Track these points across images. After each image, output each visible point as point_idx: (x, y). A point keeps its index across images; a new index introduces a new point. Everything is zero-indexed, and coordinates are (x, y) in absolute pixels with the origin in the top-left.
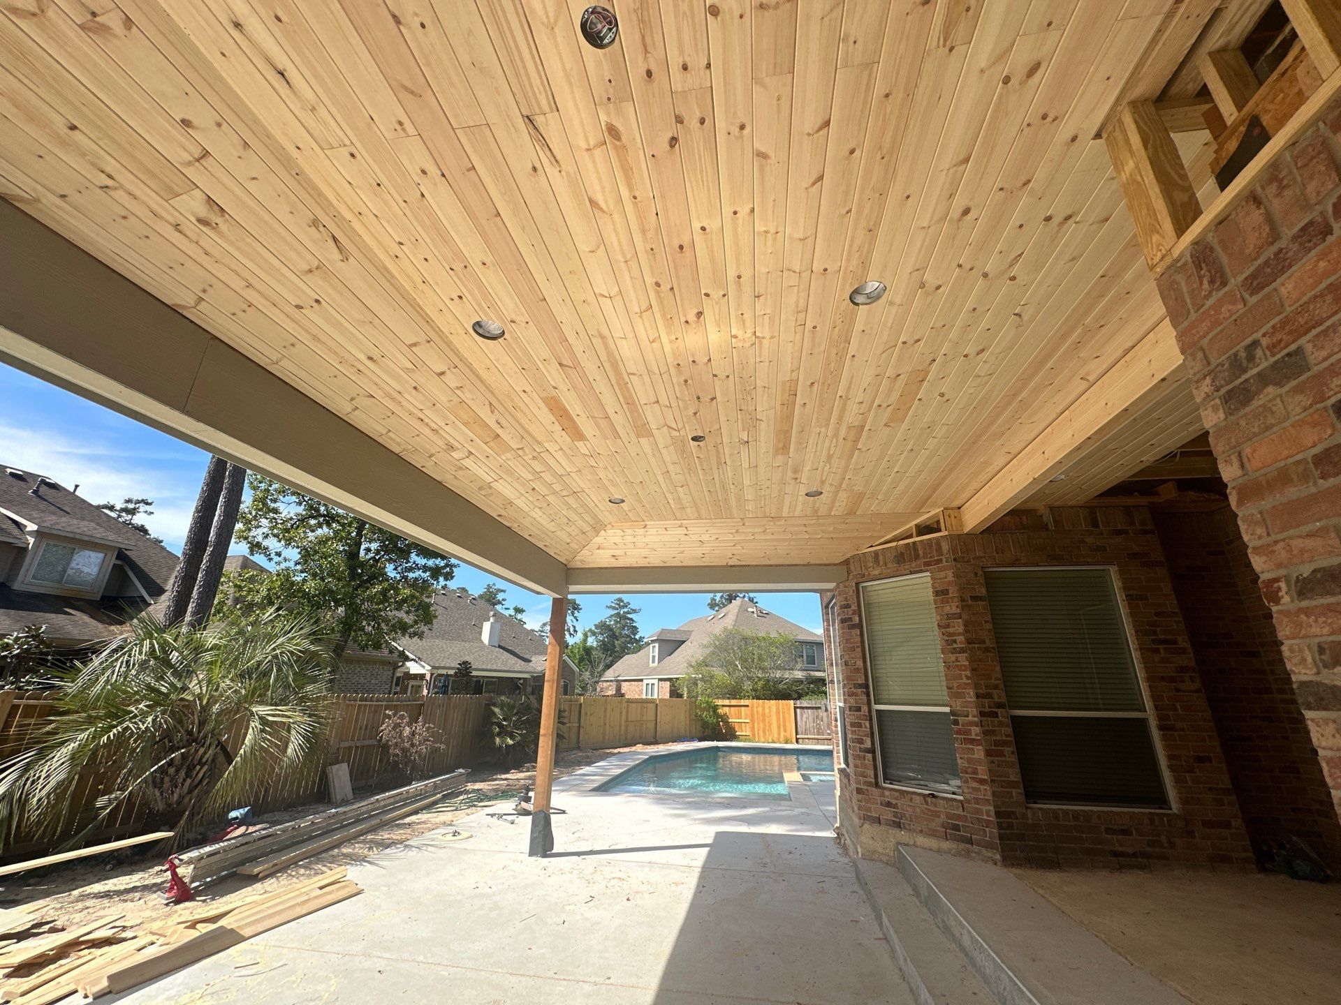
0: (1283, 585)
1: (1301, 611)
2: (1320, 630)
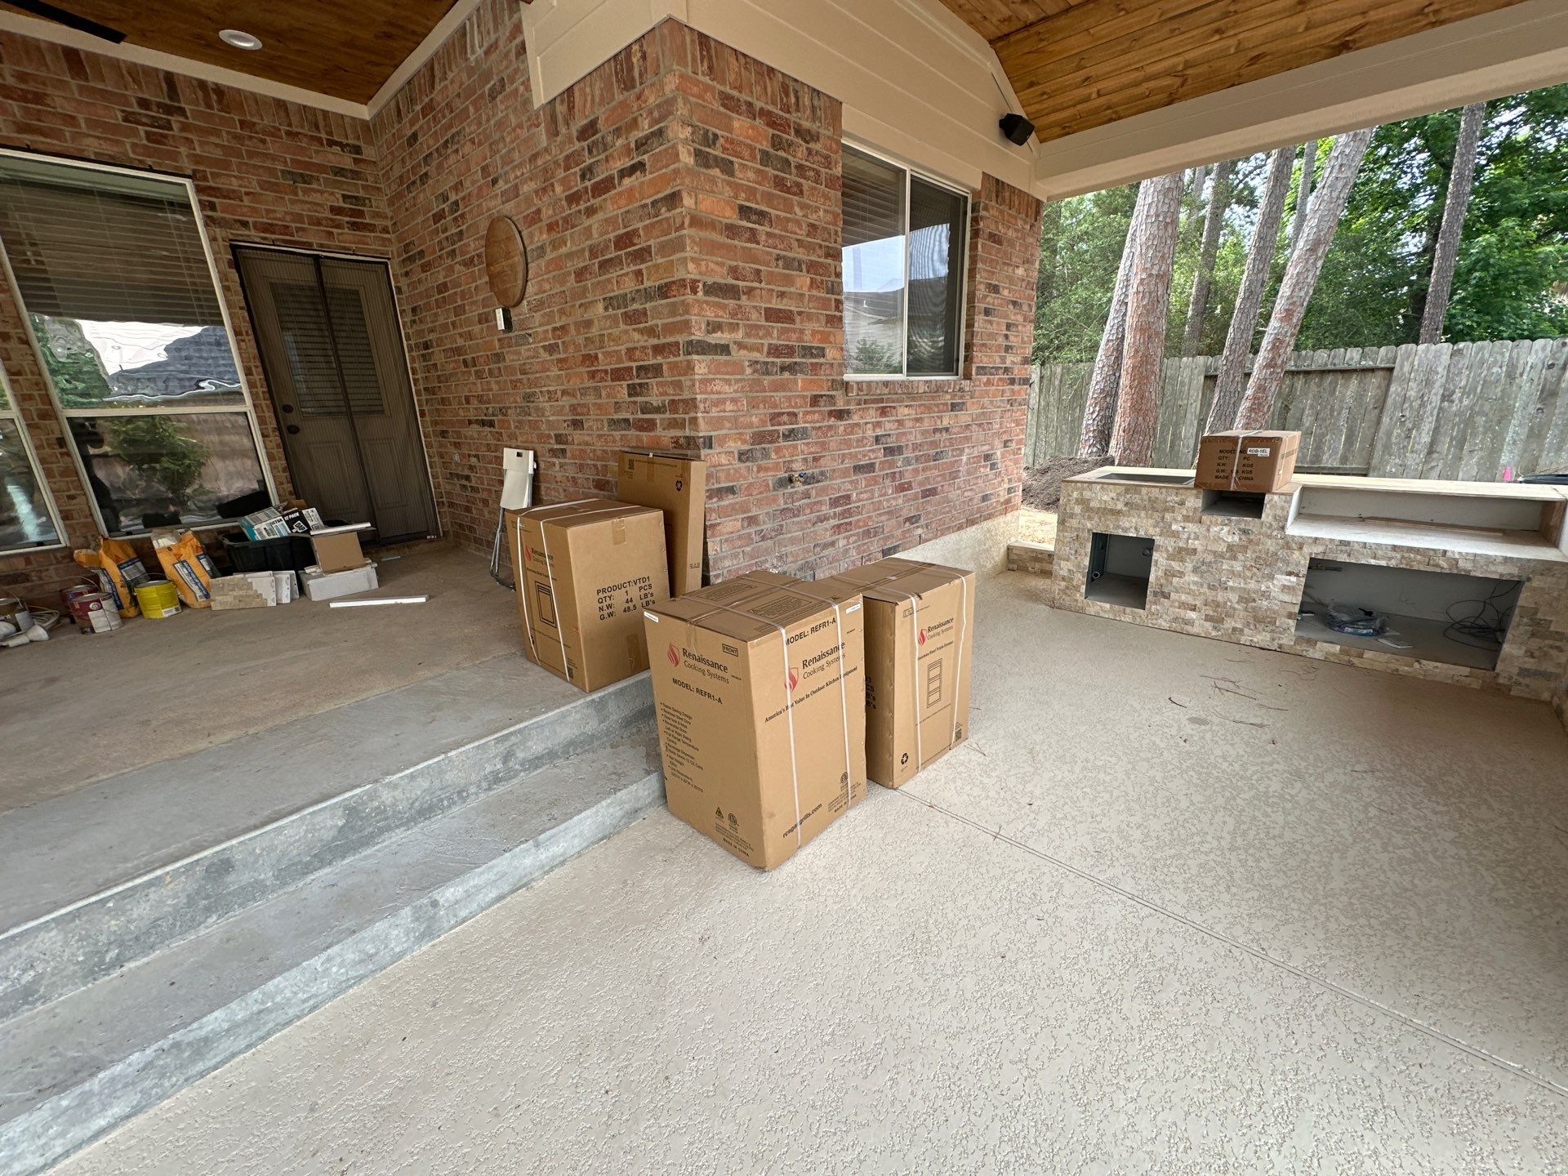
0: (701, 285)
1: (707, 303)
2: (710, 314)
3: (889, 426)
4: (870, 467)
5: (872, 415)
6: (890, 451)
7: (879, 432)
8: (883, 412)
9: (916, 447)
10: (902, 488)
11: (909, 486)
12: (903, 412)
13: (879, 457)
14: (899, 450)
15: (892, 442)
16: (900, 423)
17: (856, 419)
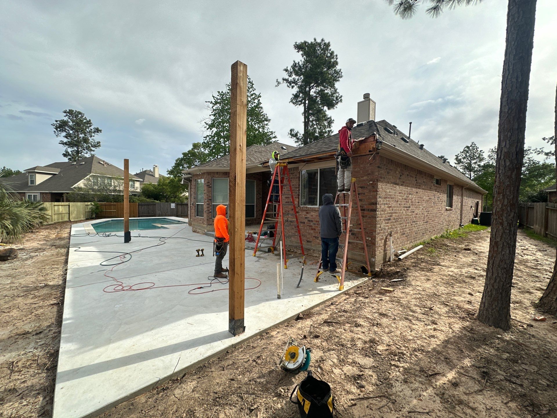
3: (308, 216)
4: (304, 223)
5: (304, 213)
6: (309, 221)
7: (306, 216)
8: (307, 213)
9: (317, 221)
10: (312, 229)
11: (315, 229)
12: (312, 213)
13: (306, 221)
14: (312, 221)
15: (309, 219)
16: (312, 216)
17: (300, 213)
